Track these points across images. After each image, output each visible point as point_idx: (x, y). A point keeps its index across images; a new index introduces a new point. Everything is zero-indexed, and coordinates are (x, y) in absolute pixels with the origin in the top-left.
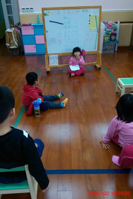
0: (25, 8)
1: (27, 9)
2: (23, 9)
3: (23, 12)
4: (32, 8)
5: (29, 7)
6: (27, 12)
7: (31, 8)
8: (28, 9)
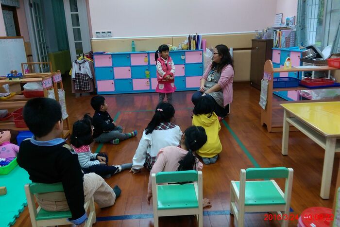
0: (100, 31)
1: (103, 32)
2: (97, 33)
3: (97, 37)
4: (110, 32)
5: (106, 31)
6: (103, 37)
7: (108, 32)
8: (105, 32)
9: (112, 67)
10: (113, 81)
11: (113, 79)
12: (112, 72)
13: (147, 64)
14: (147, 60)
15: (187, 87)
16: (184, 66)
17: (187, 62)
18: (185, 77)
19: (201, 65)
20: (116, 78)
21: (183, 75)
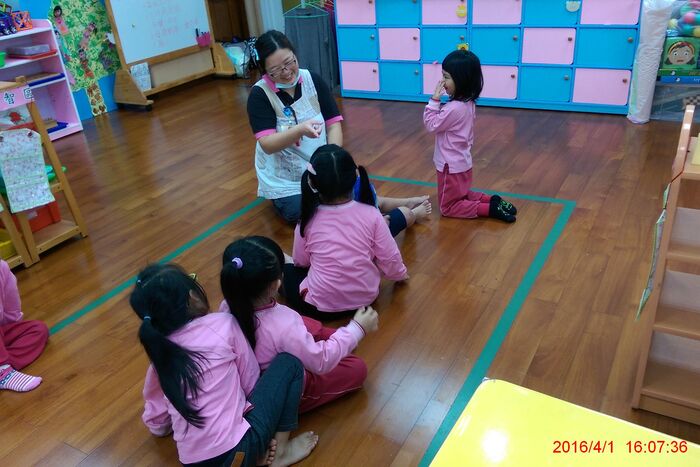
9: (375, 28)
10: (375, 66)
11: (377, 60)
12: (375, 39)
13: (463, 22)
14: (464, 11)
15: (576, 99)
16: (572, 33)
17: (584, 21)
18: (572, 68)
19: (631, 35)
20: (384, 56)
21: (568, 61)
